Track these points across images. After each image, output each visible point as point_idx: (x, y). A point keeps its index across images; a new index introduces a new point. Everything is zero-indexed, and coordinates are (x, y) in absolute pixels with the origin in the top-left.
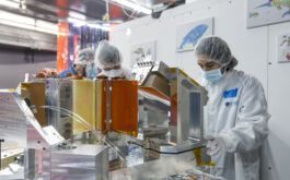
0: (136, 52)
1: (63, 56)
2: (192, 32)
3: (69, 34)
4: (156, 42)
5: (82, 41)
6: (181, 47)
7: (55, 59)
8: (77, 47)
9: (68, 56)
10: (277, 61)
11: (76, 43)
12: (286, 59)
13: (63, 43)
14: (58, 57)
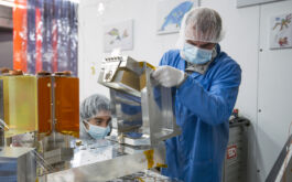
0: (110, 34)
1: (22, 35)
2: (176, 10)
3: (29, 7)
4: (133, 22)
5: (45, 16)
6: (163, 29)
7: (11, 39)
8: (40, 24)
9: (28, 34)
10: (268, 47)
11: (37, 18)
12: (278, 45)
13: (22, 18)
14: (14, 36)
